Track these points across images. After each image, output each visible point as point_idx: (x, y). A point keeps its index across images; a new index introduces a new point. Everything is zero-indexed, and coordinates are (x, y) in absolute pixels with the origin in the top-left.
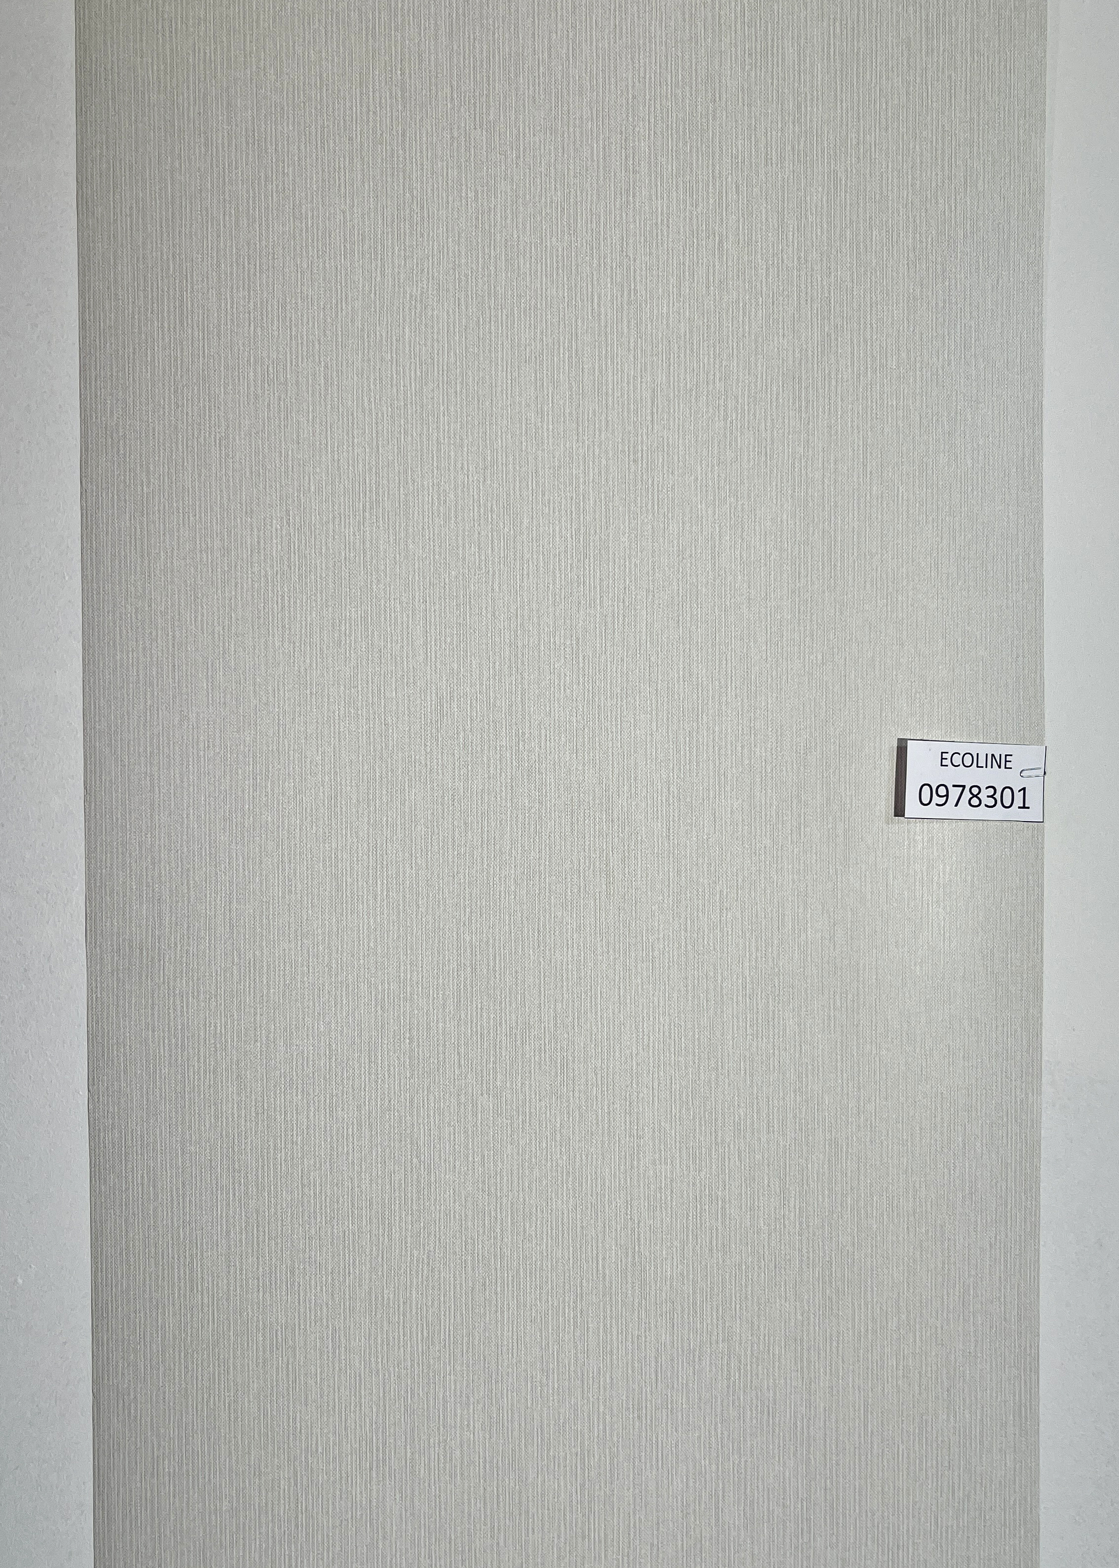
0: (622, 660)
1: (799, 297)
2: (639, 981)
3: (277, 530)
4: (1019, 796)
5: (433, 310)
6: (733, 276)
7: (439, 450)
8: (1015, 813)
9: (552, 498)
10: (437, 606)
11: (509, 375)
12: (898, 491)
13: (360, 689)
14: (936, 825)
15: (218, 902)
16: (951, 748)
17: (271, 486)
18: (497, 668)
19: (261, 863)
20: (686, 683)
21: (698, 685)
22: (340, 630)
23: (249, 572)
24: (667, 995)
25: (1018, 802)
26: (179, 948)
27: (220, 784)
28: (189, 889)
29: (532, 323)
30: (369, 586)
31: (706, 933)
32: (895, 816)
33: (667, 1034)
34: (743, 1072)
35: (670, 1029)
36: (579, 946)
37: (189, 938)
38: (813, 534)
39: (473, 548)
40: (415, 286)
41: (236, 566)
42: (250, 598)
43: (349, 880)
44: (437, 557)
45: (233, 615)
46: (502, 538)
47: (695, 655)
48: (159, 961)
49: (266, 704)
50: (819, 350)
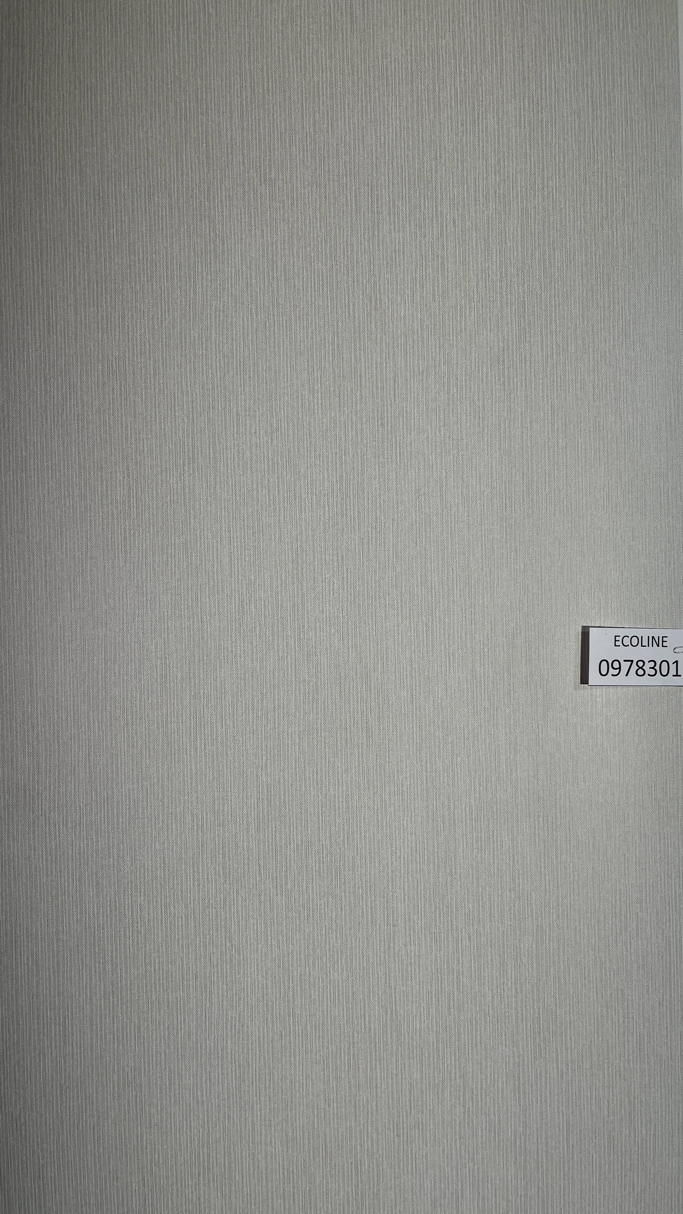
0: (375, 571)
1: (501, 302)
2: (393, 809)
3: (120, 481)
4: (673, 667)
5: (232, 318)
6: (452, 287)
7: (238, 420)
8: (670, 680)
9: (321, 453)
10: (239, 534)
11: (289, 363)
12: (578, 443)
13: (182, 596)
14: (611, 690)
15: (81, 755)
16: (621, 633)
17: (115, 449)
18: (283, 578)
19: (111, 726)
20: (423, 587)
21: (432, 588)
22: (167, 553)
23: (100, 512)
24: (413, 820)
25: (673, 671)
26: (52, 789)
27: (81, 668)
28: (59, 746)
29: (305, 325)
30: (188, 520)
31: (442, 773)
32: (581, 683)
33: (414, 849)
34: (471, 877)
35: (416, 845)
36: (347, 783)
37: (59, 782)
38: (516, 475)
39: (264, 491)
40: (219, 301)
41: (90, 508)
42: (100, 531)
43: (176, 737)
44: (238, 498)
45: (89, 544)
46: (285, 483)
47: (429, 566)
48: (38, 799)
49: (114, 609)
50: (517, 340)
